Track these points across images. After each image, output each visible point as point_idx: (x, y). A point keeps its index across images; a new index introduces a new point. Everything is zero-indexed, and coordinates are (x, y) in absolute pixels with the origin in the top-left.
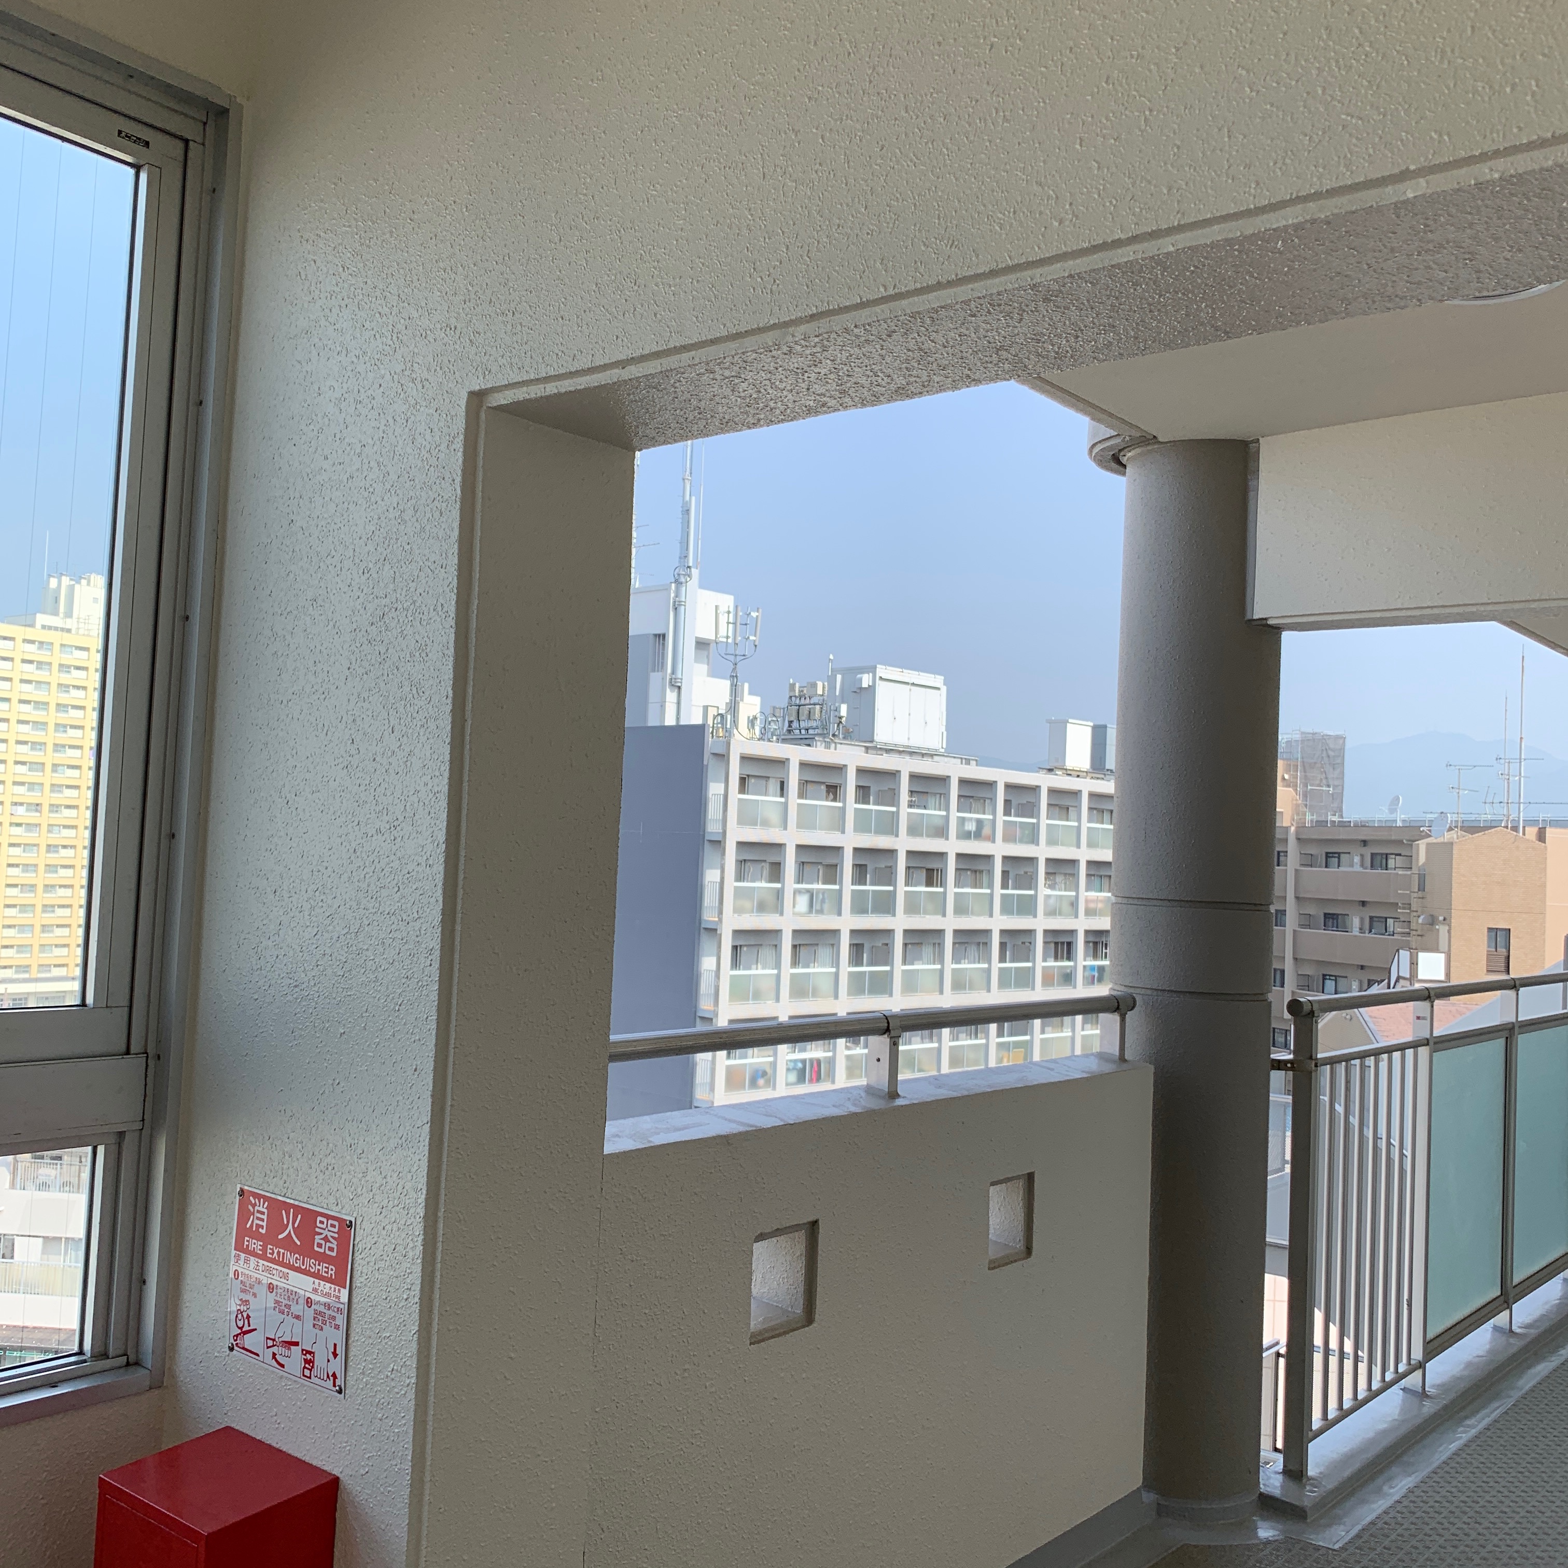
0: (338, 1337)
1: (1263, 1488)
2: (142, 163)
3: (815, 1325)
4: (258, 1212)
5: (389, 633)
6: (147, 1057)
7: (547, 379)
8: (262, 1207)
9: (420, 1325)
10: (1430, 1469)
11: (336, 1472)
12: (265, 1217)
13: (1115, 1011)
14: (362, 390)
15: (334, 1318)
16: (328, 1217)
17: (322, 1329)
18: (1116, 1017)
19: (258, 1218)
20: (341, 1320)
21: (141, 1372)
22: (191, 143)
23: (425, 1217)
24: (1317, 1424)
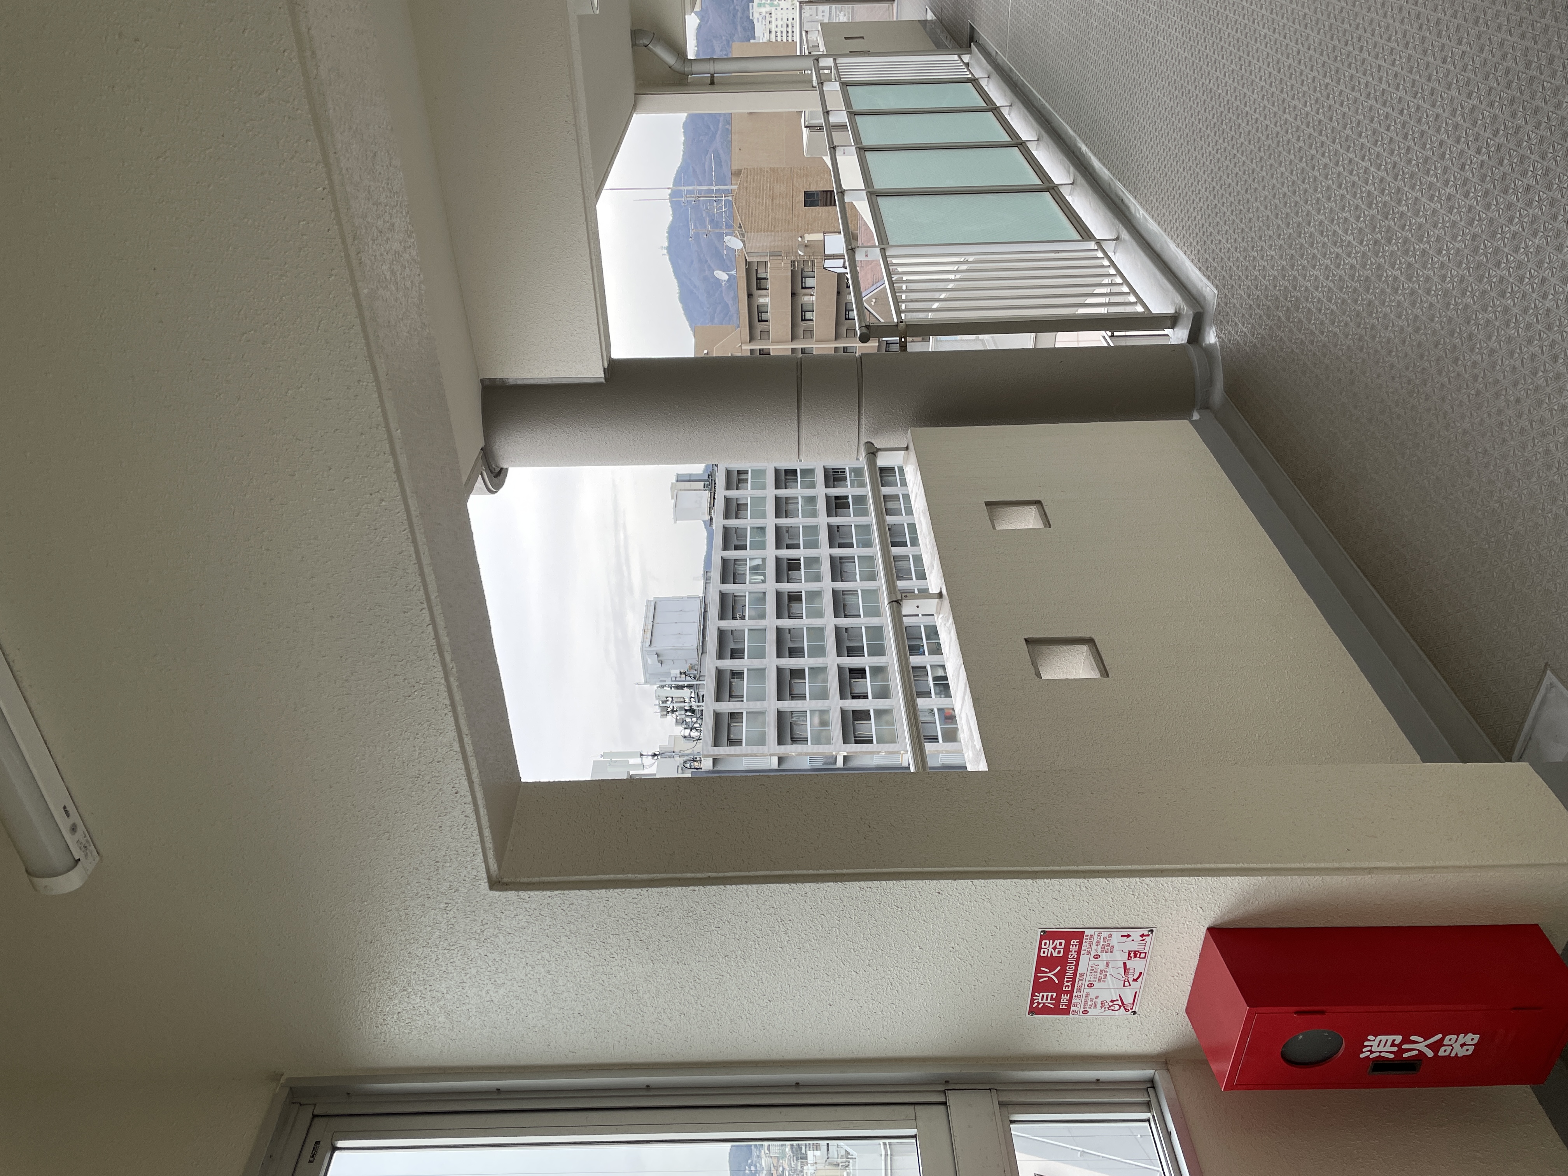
0: (1116, 934)
1: (1185, 341)
2: (330, 1146)
3: (1091, 635)
4: (1042, 999)
5: (653, 936)
6: (947, 1090)
7: (481, 834)
8: (1039, 996)
9: (1102, 877)
10: (1163, 233)
11: (1204, 930)
12: (1045, 994)
13: (876, 454)
14: (489, 969)
15: (1104, 938)
16: (1040, 948)
17: (1113, 946)
18: (880, 454)
19: (1047, 1000)
20: (1105, 933)
21: (1157, 1077)
22: (316, 1113)
23: (1032, 878)
24: (1139, 309)
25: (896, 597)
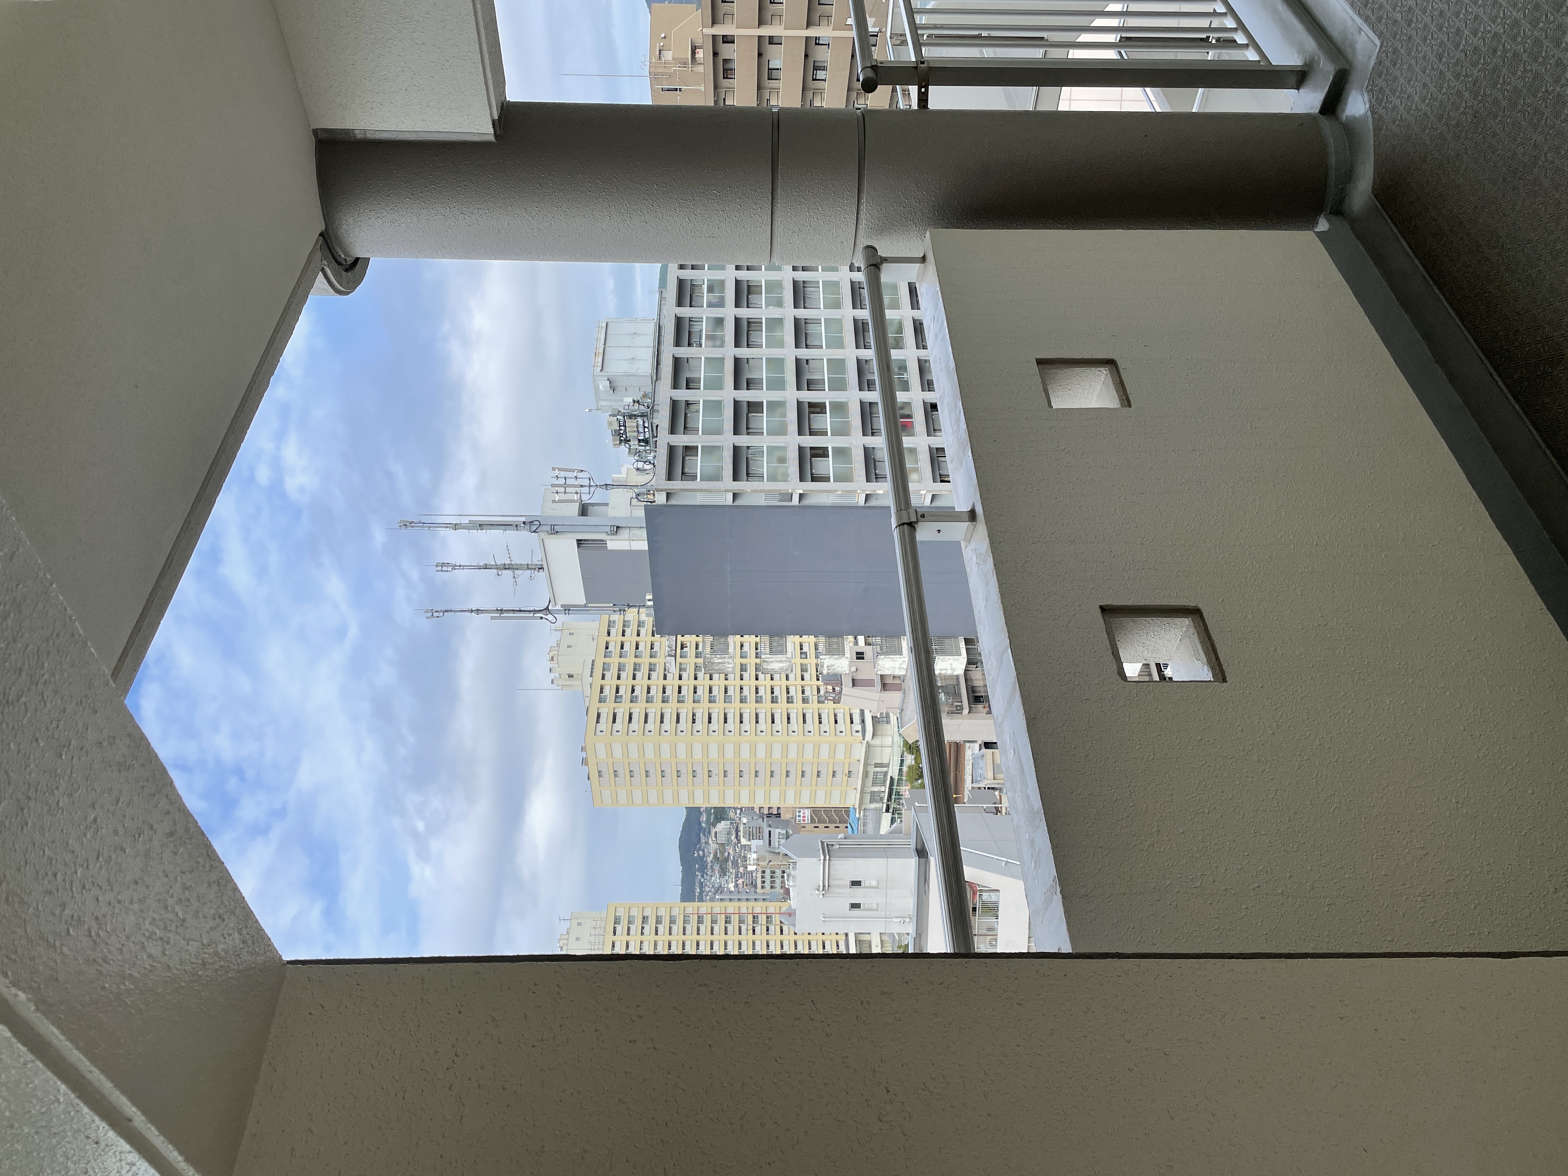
1: (1317, 111)
3: (1200, 606)
13: (879, 268)
18: (885, 267)
24: (1251, 55)
25: (909, 518)
